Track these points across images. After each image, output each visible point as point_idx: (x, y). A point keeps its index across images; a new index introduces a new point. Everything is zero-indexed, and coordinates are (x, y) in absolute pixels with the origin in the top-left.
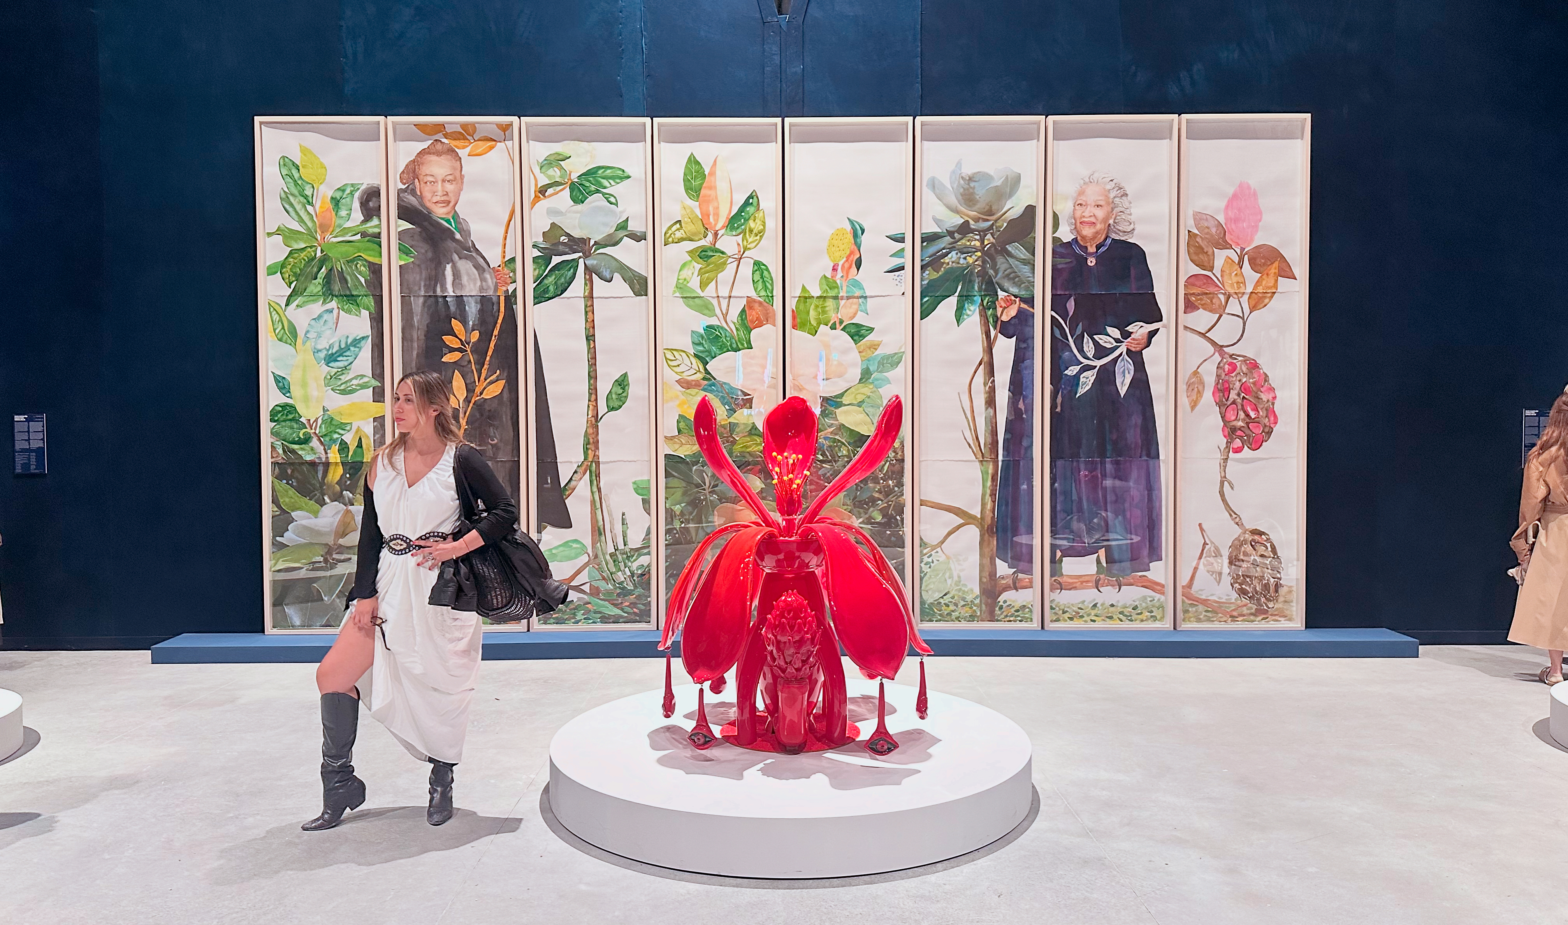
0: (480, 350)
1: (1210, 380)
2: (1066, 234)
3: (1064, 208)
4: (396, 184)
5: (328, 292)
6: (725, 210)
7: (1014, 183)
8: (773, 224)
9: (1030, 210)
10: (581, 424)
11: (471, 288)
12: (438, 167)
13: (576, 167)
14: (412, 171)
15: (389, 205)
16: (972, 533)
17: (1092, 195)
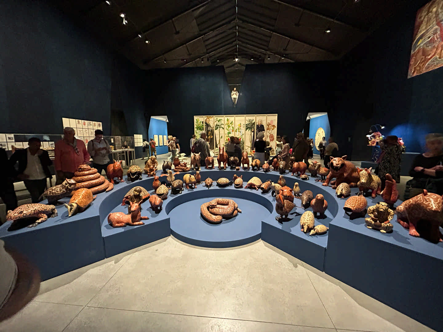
0: (211, 134)
1: (269, 136)
2: (257, 124)
3: (257, 122)
4: (205, 121)
5: (200, 130)
6: (230, 122)
7: (253, 120)
8: (234, 123)
9: (255, 122)
10: (219, 140)
11: (210, 129)
12: (208, 120)
13: (218, 119)
14: (206, 120)
15: (204, 123)
16: (250, 148)
17: (260, 121)
